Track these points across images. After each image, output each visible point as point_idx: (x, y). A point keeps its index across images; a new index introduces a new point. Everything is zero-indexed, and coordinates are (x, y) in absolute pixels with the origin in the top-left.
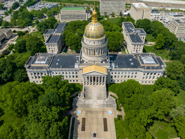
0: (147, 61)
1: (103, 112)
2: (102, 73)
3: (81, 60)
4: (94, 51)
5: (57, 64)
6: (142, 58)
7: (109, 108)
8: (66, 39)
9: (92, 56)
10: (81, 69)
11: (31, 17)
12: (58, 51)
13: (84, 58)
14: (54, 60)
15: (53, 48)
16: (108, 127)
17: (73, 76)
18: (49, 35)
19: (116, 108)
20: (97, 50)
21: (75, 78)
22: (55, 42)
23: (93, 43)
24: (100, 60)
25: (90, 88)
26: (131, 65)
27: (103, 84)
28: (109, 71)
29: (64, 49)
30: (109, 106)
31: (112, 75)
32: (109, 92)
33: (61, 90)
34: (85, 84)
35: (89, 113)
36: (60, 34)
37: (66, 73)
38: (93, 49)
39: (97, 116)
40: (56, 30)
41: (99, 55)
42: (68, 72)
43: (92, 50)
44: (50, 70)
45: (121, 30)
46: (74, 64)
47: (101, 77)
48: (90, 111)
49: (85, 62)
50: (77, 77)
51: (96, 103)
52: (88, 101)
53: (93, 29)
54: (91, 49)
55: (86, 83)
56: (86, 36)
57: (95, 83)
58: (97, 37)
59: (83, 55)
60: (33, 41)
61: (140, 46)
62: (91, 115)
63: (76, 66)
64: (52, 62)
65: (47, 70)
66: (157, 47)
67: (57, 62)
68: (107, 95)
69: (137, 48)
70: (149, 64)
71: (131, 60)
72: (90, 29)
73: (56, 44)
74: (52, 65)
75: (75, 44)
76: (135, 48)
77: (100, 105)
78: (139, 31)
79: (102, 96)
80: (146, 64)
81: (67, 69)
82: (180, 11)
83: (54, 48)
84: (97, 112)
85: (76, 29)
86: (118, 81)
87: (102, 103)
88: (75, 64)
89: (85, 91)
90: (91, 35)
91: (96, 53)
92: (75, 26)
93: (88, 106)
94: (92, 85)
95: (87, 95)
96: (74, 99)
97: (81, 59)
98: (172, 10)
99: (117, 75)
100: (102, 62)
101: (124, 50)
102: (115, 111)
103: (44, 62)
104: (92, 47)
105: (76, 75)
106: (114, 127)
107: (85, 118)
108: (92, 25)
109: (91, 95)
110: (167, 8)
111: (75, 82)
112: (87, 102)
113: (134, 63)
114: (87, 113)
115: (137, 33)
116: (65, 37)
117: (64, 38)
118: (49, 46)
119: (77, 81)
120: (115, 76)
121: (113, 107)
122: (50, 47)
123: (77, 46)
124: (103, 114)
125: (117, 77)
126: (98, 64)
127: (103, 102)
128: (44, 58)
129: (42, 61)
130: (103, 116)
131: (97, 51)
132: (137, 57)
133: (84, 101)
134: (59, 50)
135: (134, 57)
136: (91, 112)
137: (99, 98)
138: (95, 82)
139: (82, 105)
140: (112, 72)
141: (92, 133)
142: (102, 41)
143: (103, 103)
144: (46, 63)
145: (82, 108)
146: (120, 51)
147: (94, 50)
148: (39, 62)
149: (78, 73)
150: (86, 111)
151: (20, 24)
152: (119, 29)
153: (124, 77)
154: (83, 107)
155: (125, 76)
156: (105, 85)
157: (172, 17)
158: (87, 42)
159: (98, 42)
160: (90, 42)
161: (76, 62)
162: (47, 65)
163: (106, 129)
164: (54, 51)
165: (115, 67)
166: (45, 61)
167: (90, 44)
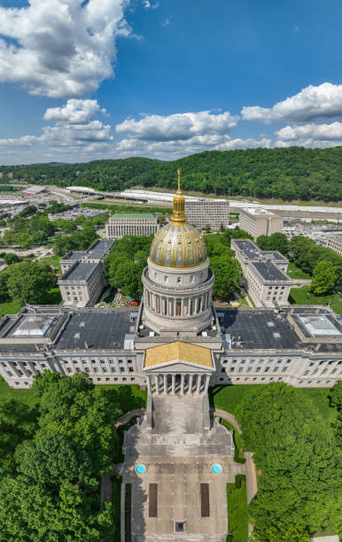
0: (318, 328)
1: (201, 467)
2: (201, 366)
3: (141, 327)
4: (179, 304)
5: (77, 336)
6: (303, 320)
7: (216, 455)
8: (111, 272)
9: (171, 317)
10: (142, 353)
11: (51, 229)
12: (88, 299)
13: (149, 321)
14: (71, 323)
15: (77, 293)
16: (211, 506)
17: (122, 369)
18: (72, 262)
19: (231, 456)
20: (186, 300)
21: (126, 373)
22: (83, 279)
23: (176, 281)
24: (195, 328)
25: (167, 402)
26: (275, 340)
27: (201, 391)
28: (218, 356)
29: (107, 294)
30: (216, 450)
31: (224, 365)
32: (217, 410)
33: (83, 425)
34: (152, 392)
35: (166, 470)
36: (97, 261)
37: (102, 362)
38: (175, 298)
39: (185, 478)
40: (90, 253)
41: (191, 313)
42: (105, 359)
43: (171, 300)
44: (53, 354)
45: (233, 253)
46: (124, 338)
47: (195, 377)
48: (168, 465)
49: (152, 334)
50: (131, 370)
51: (181, 442)
52: (161, 438)
53: (175, 240)
54: (168, 297)
55: (156, 387)
56: (154, 260)
57: (180, 389)
58: (187, 264)
59: (147, 312)
60: (28, 275)
61: (283, 288)
62: (170, 475)
63: (129, 343)
64: (63, 331)
65: (46, 356)
66: (318, 290)
67: (79, 330)
68: (212, 417)
69: (276, 293)
70: (325, 336)
71: (271, 324)
72: (166, 240)
73: (84, 282)
74: (62, 339)
75: (129, 283)
76: (269, 293)
77: (193, 449)
78: (272, 256)
79: (200, 425)
80: (317, 336)
81: (104, 351)
82: (328, 223)
83: (80, 293)
84: (185, 468)
85: (136, 251)
86: (238, 379)
87: (198, 442)
88: (127, 336)
89: (153, 409)
90: (168, 258)
91: (184, 309)
92: (134, 245)
93: (163, 451)
94: (173, 393)
95: (160, 421)
96: (127, 433)
97: (141, 323)
98: (313, 222)
99: (236, 366)
100: (200, 334)
101: (243, 297)
102: (229, 465)
103: (40, 333)
104: (171, 292)
105: (130, 365)
106: (226, 506)
107: (156, 485)
108: (173, 230)
109: (169, 421)
110: (303, 219)
111: (128, 382)
112: (160, 440)
113: (281, 335)
114: (160, 472)
115: (269, 261)
116: (109, 266)
117: (107, 270)
118: (67, 288)
119: (132, 379)
120: (232, 369)
121: (224, 453)
122: (70, 290)
123: (136, 287)
124: (200, 472)
125: (236, 369)
126: (188, 338)
127: (202, 441)
128: (40, 319)
129: (33, 328)
130: (200, 478)
131: (186, 304)
132: (285, 316)
133: (153, 438)
134: (91, 296)
135: (279, 316)
136: (170, 467)
137: (190, 429)
138: (180, 384)
139: (146, 449)
140: (226, 359)
141: (172, 522)
142: (200, 273)
143: (199, 444)
144: (45, 336)
145: (147, 457)
146: (234, 299)
147: (177, 299)
148: (26, 333)
149: (133, 361)
150: (157, 465)
151: (21, 240)
152: (227, 251)
153: (254, 369)
154: (151, 454)
155: (259, 368)
156: (205, 393)
157: (321, 233)
158: (158, 277)
159: (188, 277)
160: (166, 277)
161: (128, 332)
162: (48, 341)
163: (205, 512)
164: (78, 299)
165: (234, 347)
166: (41, 327)
167: (167, 283)
